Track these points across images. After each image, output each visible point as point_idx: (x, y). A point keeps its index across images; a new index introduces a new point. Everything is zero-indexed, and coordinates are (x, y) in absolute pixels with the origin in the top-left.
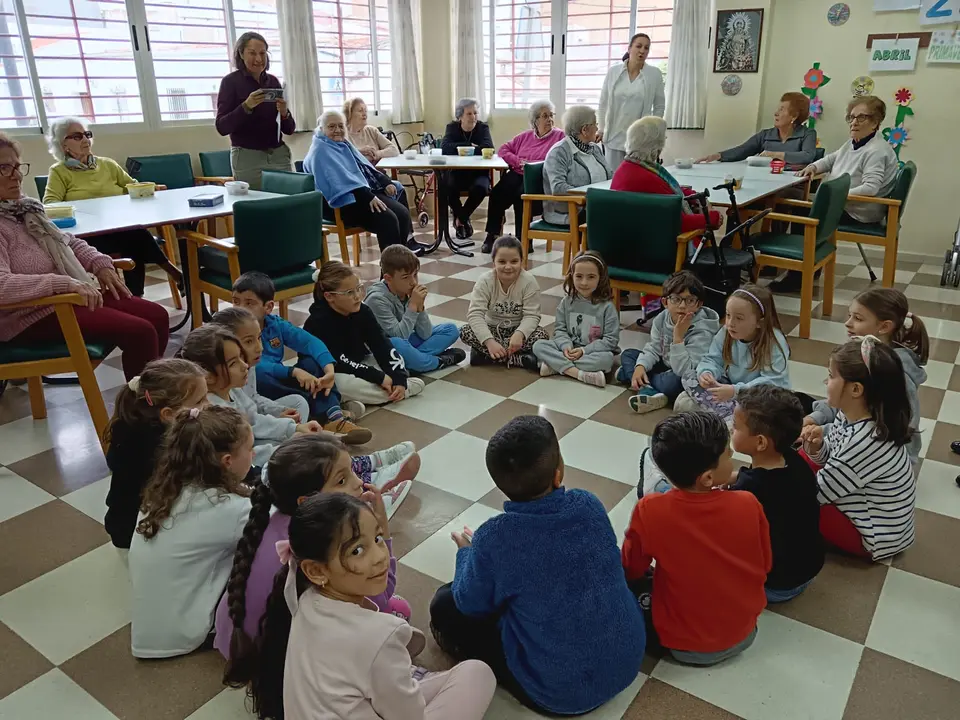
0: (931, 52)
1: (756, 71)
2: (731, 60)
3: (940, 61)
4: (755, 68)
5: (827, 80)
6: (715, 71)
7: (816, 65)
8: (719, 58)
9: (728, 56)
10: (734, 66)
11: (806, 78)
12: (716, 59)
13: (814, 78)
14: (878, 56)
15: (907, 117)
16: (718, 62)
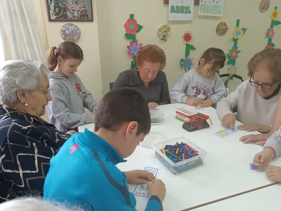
0: (201, 9)
1: (92, 20)
2: (65, 9)
3: (210, 15)
4: (90, 16)
5: (139, 28)
6: (50, 20)
7: (132, 16)
8: (52, 8)
9: (61, 5)
10: (69, 15)
11: (126, 26)
12: (49, 9)
13: (132, 27)
14: (173, 10)
15: (191, 52)
16: (52, 11)
